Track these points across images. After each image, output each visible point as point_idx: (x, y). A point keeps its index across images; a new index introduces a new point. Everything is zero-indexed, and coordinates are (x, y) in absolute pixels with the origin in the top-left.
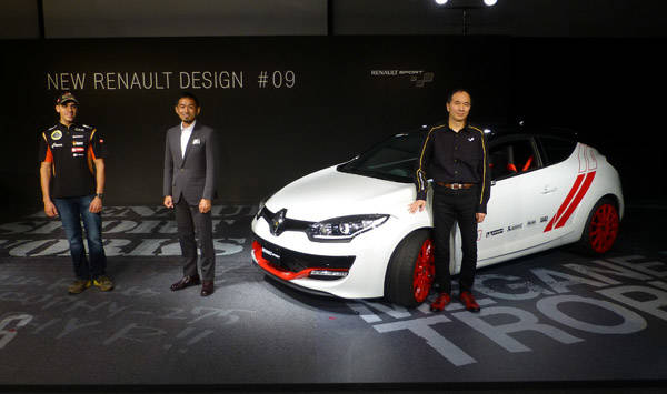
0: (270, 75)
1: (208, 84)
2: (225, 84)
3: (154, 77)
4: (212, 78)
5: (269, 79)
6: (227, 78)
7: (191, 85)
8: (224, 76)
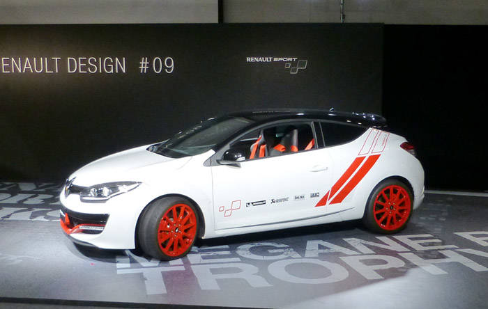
0: (150, 61)
1: (93, 69)
2: (109, 69)
3: (44, 62)
4: (97, 64)
5: (150, 65)
6: (111, 64)
7: (78, 69)
8: (108, 61)
